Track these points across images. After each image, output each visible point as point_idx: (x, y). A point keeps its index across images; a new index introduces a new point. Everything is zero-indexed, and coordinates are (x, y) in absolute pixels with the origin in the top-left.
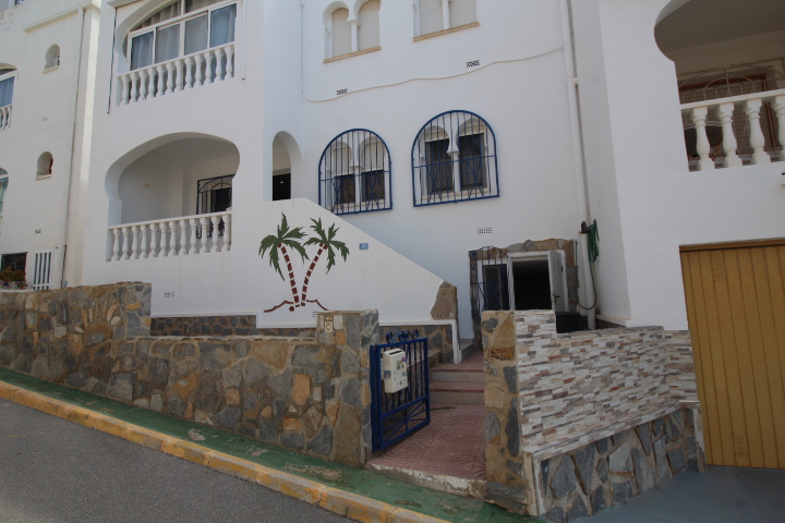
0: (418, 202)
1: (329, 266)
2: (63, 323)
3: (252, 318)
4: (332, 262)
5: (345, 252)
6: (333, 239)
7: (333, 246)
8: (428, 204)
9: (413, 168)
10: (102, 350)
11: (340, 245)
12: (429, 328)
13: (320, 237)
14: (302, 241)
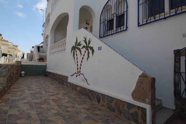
0: (141, 24)
1: (87, 59)
3: (67, 78)
4: (88, 57)
5: (93, 51)
6: (89, 46)
7: (89, 49)
8: (147, 23)
9: (138, 5)
11: (92, 48)
12: (130, 106)
13: (86, 46)
14: (80, 47)
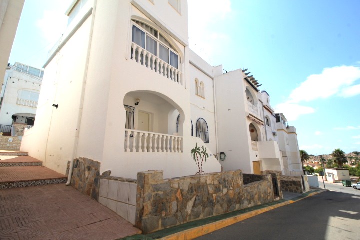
1: (206, 161)
2: (226, 187)
5: (208, 157)
6: (206, 152)
7: (206, 155)
10: (240, 194)
14: (200, 152)
